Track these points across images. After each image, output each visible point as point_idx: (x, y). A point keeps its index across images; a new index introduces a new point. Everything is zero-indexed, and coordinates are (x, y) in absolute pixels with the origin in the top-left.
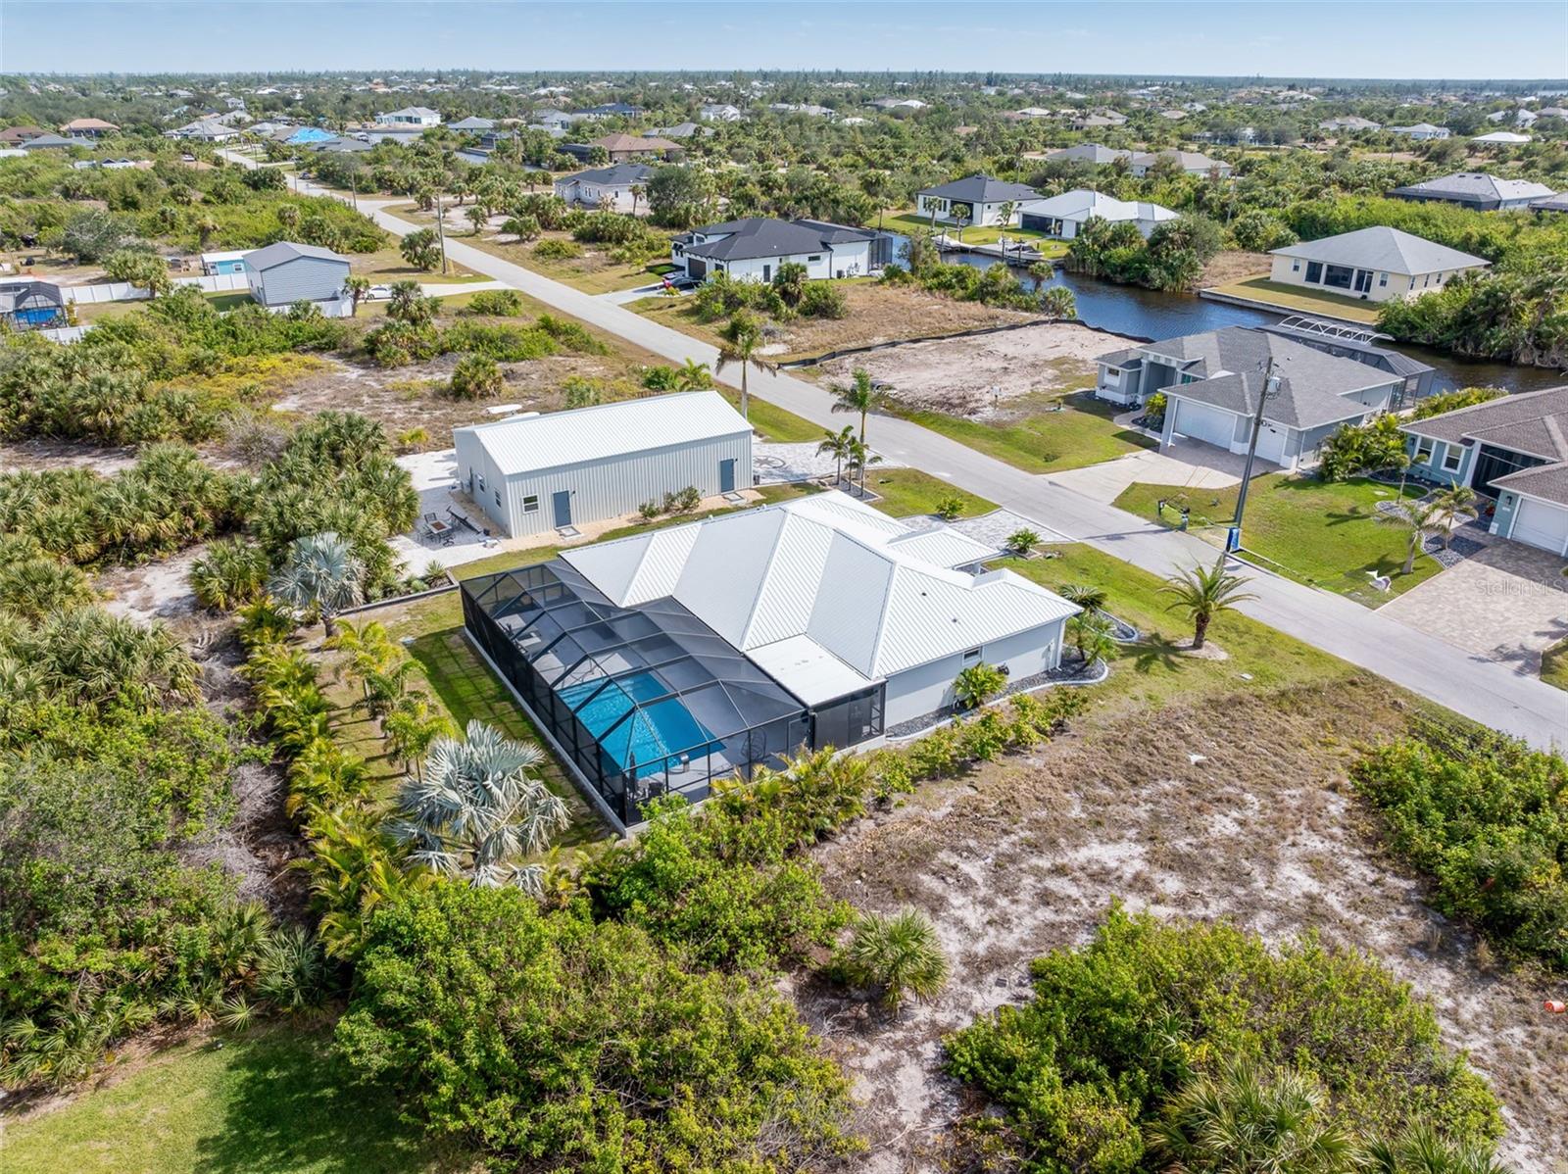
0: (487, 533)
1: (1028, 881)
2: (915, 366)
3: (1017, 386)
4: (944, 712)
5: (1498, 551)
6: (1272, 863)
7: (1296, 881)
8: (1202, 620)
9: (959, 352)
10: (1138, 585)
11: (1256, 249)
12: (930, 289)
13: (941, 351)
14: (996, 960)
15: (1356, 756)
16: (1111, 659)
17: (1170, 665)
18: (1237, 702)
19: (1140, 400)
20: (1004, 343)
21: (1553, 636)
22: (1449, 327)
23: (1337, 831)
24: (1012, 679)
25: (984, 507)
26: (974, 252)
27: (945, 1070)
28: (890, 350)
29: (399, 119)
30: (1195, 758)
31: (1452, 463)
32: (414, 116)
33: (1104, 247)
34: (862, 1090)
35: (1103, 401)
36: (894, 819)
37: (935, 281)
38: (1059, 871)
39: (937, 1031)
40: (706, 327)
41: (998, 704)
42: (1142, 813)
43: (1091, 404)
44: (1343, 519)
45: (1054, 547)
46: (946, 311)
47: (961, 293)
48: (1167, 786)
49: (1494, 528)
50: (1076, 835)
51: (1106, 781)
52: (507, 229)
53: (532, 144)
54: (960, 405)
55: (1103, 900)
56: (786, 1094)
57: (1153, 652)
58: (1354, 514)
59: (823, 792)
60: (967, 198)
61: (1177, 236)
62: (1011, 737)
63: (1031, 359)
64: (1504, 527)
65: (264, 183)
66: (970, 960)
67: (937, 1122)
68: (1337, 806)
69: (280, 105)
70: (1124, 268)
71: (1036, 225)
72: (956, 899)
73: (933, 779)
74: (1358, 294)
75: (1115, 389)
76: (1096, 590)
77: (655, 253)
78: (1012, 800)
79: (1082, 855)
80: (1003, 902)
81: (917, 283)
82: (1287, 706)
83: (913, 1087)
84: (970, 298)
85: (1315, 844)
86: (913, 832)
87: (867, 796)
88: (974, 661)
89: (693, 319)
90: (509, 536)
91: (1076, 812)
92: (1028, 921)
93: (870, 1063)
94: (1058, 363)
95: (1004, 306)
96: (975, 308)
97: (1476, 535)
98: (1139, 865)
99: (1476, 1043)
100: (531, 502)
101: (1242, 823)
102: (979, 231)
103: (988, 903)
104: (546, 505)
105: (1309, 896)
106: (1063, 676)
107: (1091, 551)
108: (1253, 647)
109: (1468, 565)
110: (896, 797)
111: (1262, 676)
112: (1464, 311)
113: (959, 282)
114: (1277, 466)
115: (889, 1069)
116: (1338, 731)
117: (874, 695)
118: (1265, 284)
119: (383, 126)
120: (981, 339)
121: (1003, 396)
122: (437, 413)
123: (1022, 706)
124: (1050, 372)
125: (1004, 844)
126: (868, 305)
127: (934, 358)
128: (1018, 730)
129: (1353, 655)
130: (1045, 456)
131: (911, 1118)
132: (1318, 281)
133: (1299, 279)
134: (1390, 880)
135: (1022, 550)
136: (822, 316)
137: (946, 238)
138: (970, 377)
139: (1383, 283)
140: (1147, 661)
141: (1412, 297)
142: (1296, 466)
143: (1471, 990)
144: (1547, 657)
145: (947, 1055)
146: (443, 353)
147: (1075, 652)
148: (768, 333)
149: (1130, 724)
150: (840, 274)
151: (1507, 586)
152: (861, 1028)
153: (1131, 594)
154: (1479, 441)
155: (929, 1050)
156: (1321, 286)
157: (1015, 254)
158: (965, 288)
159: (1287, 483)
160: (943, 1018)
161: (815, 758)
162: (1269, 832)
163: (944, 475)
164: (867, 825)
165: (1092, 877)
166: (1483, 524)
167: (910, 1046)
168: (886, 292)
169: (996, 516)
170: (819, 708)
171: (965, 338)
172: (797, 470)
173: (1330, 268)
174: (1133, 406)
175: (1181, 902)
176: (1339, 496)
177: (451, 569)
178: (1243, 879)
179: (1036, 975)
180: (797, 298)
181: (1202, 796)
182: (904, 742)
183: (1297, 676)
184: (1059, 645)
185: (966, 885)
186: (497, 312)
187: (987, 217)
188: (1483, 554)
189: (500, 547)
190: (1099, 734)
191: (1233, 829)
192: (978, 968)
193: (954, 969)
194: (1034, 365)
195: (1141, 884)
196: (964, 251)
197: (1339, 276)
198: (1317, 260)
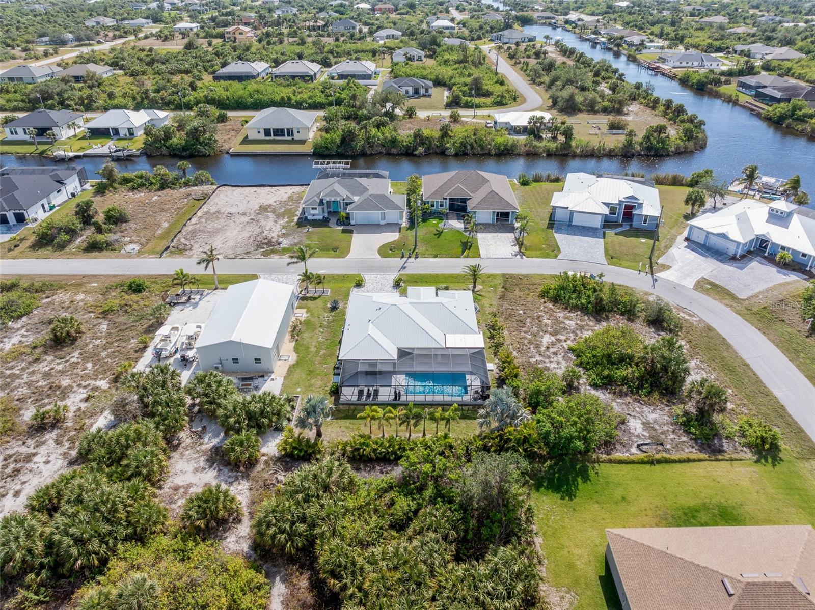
1: (547, 353)
3: (272, 226)
8: (475, 280)
13: (209, 220)
17: (480, 295)
18: (503, 296)
19: (326, 215)
20: (226, 207)
21: (515, 246)
23: (558, 310)
28: (189, 228)
30: (521, 312)
31: (442, 206)
37: (132, 184)
38: (547, 348)
42: (535, 328)
43: (313, 223)
44: (438, 234)
48: (528, 321)
50: (537, 340)
51: (521, 327)
54: (270, 242)
55: (561, 347)
61: (202, 129)
63: (251, 212)
68: (551, 305)
70: (184, 149)
71: (100, 133)
74: (290, 138)
75: (317, 214)
79: (544, 343)
82: (510, 291)
85: (561, 315)
94: (264, 209)
95: (181, 187)
96: (174, 193)
98: (553, 338)
101: (548, 319)
109: (479, 235)
114: (399, 224)
118: (246, 141)
121: (277, 232)
131: (604, 397)
132: (270, 136)
133: (262, 136)
135: (399, 284)
136: (122, 223)
137: (65, 153)
139: (298, 132)
142: (405, 222)
144: (520, 252)
148: (117, 241)
149: (501, 313)
150: (73, 195)
151: (493, 237)
154: (448, 197)
156: (272, 138)
157: (120, 153)
159: (409, 229)
168: (116, 197)
173: (274, 129)
176: (428, 227)
183: (498, 283)
189: (278, 377)
190: (503, 319)
194: (258, 214)
196: (78, 157)
197: (279, 132)
198: (267, 127)
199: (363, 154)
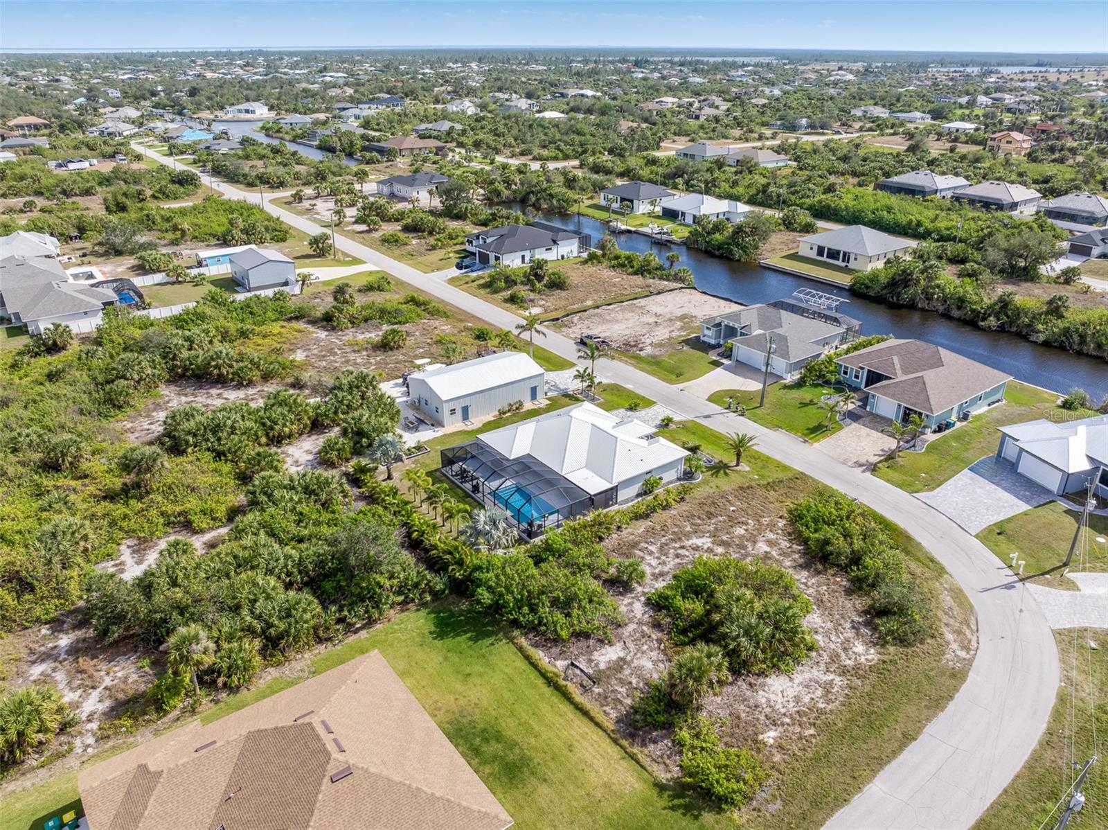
0: (433, 425)
1: (671, 551)
2: (610, 322)
3: (662, 334)
4: (638, 495)
5: (868, 419)
6: (755, 542)
7: (762, 547)
8: (739, 455)
9: (633, 311)
10: (715, 439)
11: (794, 230)
12: (613, 267)
13: (623, 310)
14: (662, 574)
15: (792, 506)
16: (702, 472)
17: (726, 474)
18: (750, 487)
19: (722, 342)
20: (656, 305)
21: (880, 456)
22: (886, 287)
23: (780, 532)
24: (664, 481)
25: (649, 403)
26: (635, 232)
27: (648, 603)
28: (596, 311)
29: (240, 111)
30: (732, 509)
31: (857, 377)
32: (251, 109)
33: (708, 233)
34: (623, 609)
35: (704, 342)
36: (624, 533)
37: (616, 262)
38: (682, 547)
39: (644, 594)
40: (496, 296)
41: (659, 491)
42: (711, 528)
43: (698, 344)
44: (805, 405)
45: (680, 422)
46: (623, 283)
47: (630, 270)
48: (721, 519)
49: (868, 408)
50: (688, 536)
51: (699, 518)
52: (359, 221)
53: (345, 141)
54: (635, 346)
55: (697, 556)
56: (602, 608)
57: (719, 468)
58: (811, 403)
59: (600, 524)
60: (630, 197)
61: (747, 230)
62: (665, 504)
63: (668, 316)
64: (872, 408)
65: (187, 180)
66: (653, 575)
67: (647, 616)
68: (781, 523)
69: (148, 95)
70: (719, 247)
71: (670, 214)
72: (648, 557)
73: (637, 519)
74: (844, 264)
75: (709, 336)
76: (697, 443)
77: (455, 241)
78: (666, 526)
79: (690, 542)
80: (663, 558)
81: (606, 263)
82: (769, 488)
83: (639, 609)
84: (636, 273)
85: (771, 536)
86: (632, 537)
87: (613, 527)
88: (650, 475)
89: (488, 290)
90: (443, 426)
91: (688, 529)
92: (672, 563)
93: (625, 602)
94: (682, 318)
95: (654, 278)
96: (638, 280)
97: (860, 412)
98: (709, 545)
99: (810, 591)
100: (453, 411)
101: (746, 530)
102: (636, 217)
103: (658, 558)
104: (459, 412)
105: (766, 552)
106: (684, 479)
107: (697, 423)
108: (760, 464)
109: (855, 425)
110: (624, 526)
111: (762, 476)
112: (893, 279)
113: (629, 262)
114: (782, 378)
115: (631, 604)
116: (788, 497)
117: (614, 490)
118: (795, 257)
119: (230, 116)
120: (642, 302)
121: (656, 340)
122: (378, 359)
123: (668, 492)
124: (679, 324)
125: (663, 540)
126: (580, 279)
127: (620, 316)
128: (667, 501)
129: (799, 467)
130: (675, 374)
131: (639, 615)
132: (823, 256)
133: (813, 254)
134: (794, 546)
135: (667, 425)
136: (558, 289)
137: (619, 225)
138: (638, 329)
139: (856, 259)
140: (718, 472)
141: (869, 268)
142: (791, 378)
143: (813, 576)
144: (875, 465)
145: (649, 599)
146: (366, 320)
147: (688, 469)
148: (531, 301)
149: (709, 497)
150: (563, 257)
151: (868, 435)
152: (621, 594)
153: (713, 443)
154: (867, 368)
155: (643, 599)
156: (824, 259)
157: (659, 236)
158: (632, 267)
159: (786, 387)
160: (646, 590)
161: (597, 513)
162: (755, 533)
163: (630, 387)
164: (615, 536)
165: (693, 549)
166: (864, 406)
167: (637, 598)
168: (590, 270)
169: (655, 408)
170: (595, 495)
171: (635, 302)
172: (562, 387)
173: (829, 249)
174: (719, 345)
175: (723, 555)
176: (806, 394)
177: (425, 442)
178: (745, 547)
179: (675, 577)
180: (543, 278)
181: (733, 521)
182: (625, 507)
183: (775, 476)
184: (682, 467)
185: (651, 553)
186: (380, 289)
187: (642, 208)
188: (861, 421)
189: (440, 432)
190: (697, 501)
191: (742, 532)
192: (656, 577)
193: (648, 576)
194: (670, 320)
195: (710, 550)
196: (629, 232)
197: (833, 254)
198: (822, 244)
199: (912, 306)
